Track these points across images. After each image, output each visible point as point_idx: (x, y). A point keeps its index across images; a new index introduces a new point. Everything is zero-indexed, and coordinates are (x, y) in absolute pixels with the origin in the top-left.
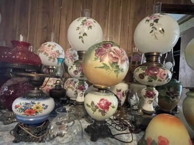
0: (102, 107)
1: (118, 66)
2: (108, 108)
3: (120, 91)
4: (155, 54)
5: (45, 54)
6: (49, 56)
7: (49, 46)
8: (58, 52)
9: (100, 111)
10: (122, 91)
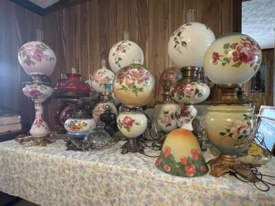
0: (126, 124)
1: (135, 87)
2: (132, 125)
3: (167, 113)
4: (189, 68)
5: (96, 81)
6: (100, 82)
7: (99, 73)
8: (107, 78)
9: (125, 127)
10: (170, 113)
